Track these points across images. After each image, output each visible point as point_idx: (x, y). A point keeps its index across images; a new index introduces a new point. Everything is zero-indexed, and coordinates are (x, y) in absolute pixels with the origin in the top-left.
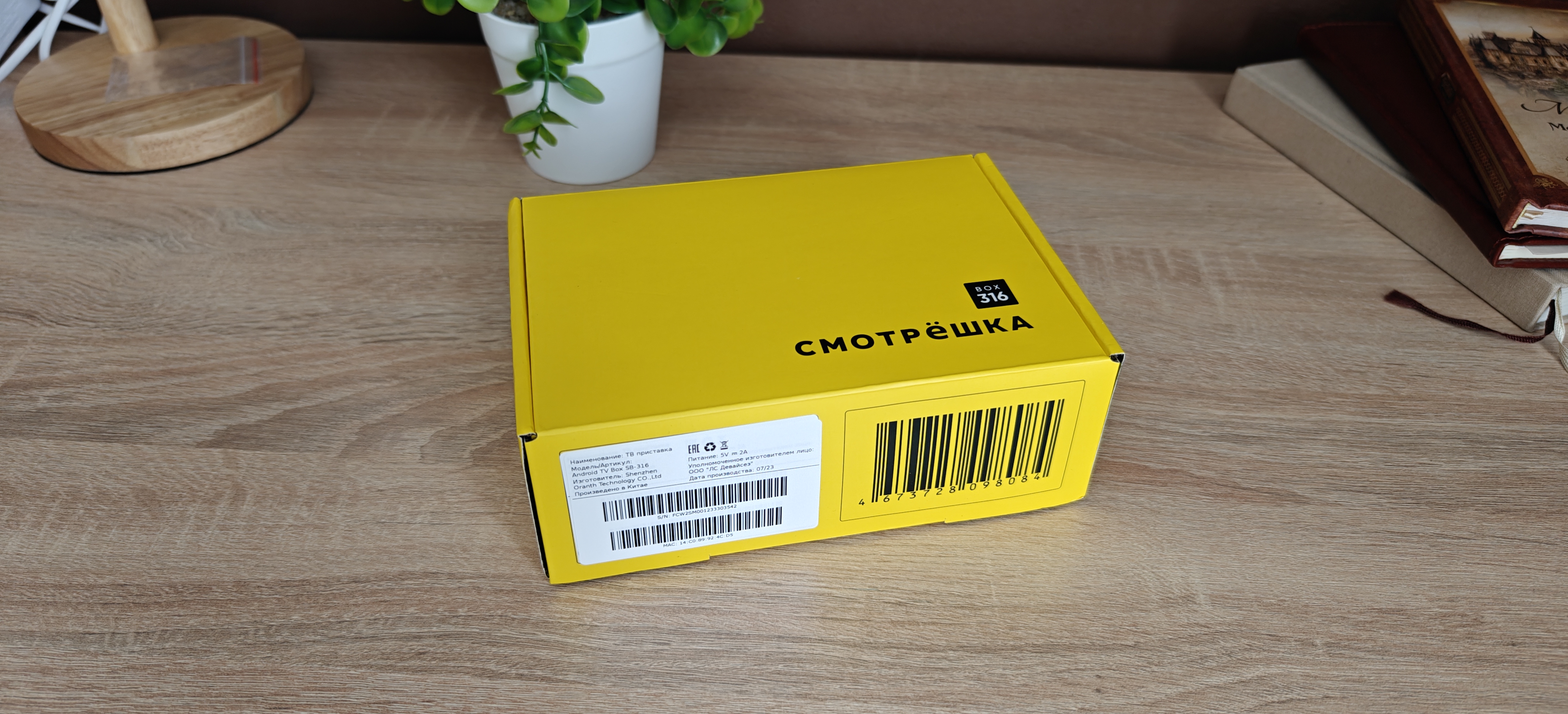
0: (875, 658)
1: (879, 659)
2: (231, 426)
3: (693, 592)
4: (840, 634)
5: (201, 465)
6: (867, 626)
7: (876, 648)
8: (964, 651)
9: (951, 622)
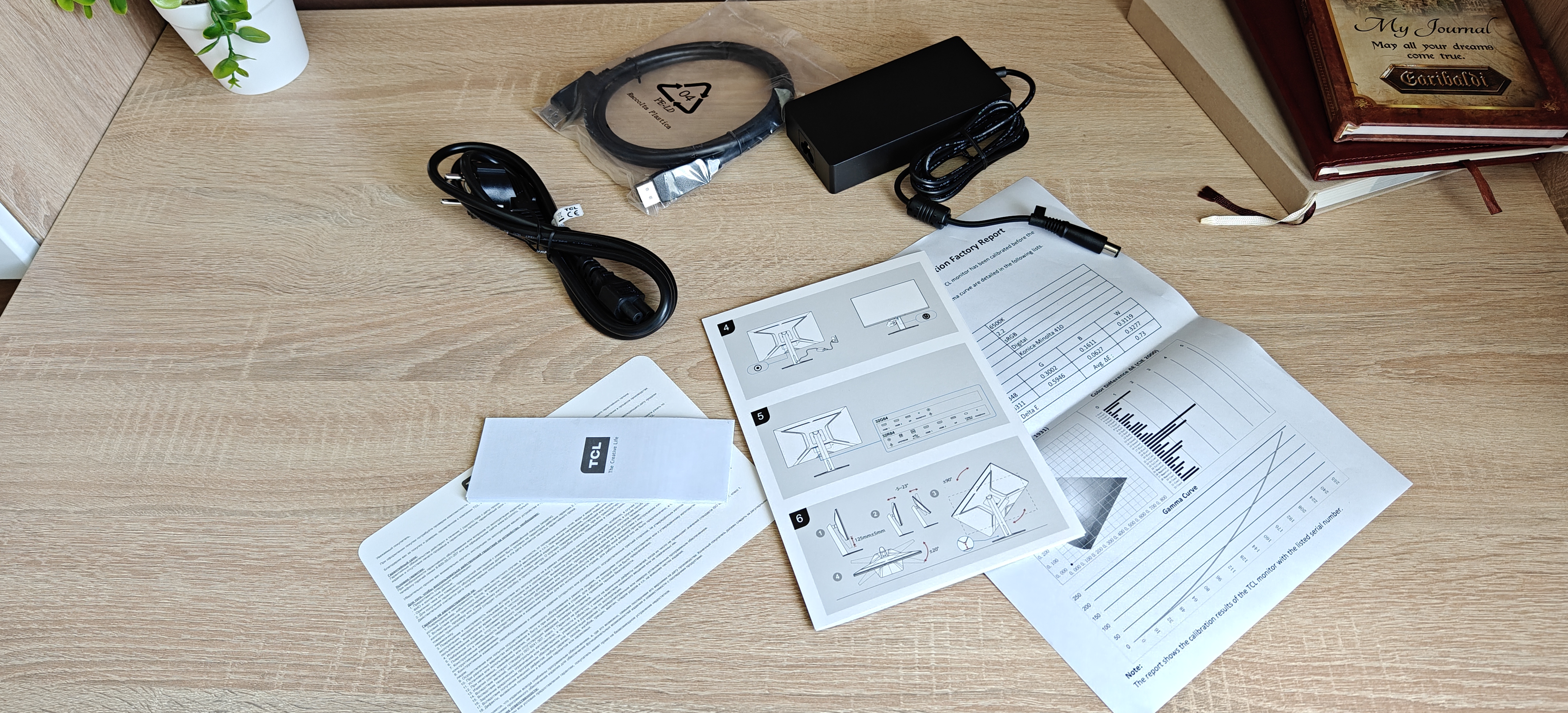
5: (406, 393)
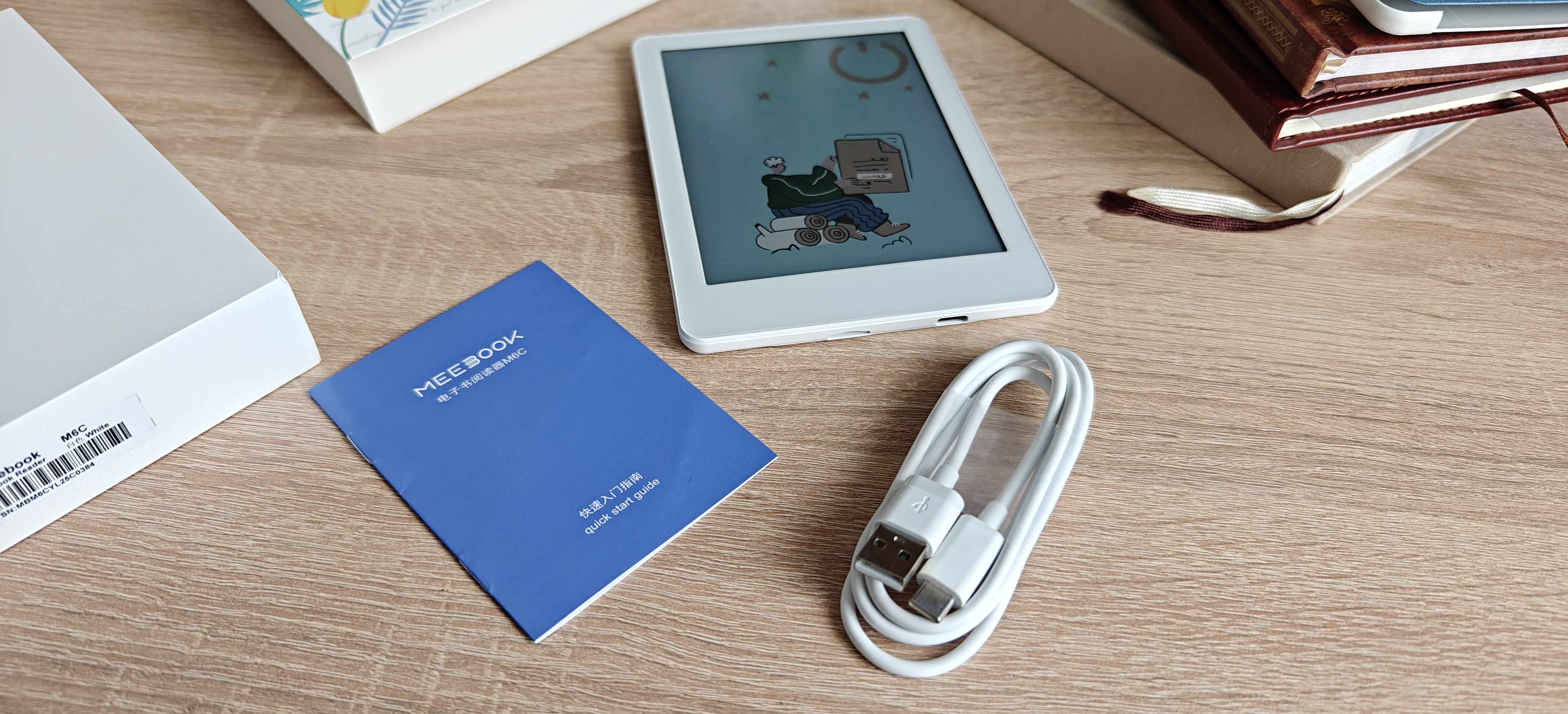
0: (1428, 466)
1: (1436, 467)
2: (571, 166)
3: (1186, 379)
4: (1380, 437)
5: (550, 207)
6: (1409, 429)
7: (1429, 455)
8: (1535, 463)
9: (1510, 430)
